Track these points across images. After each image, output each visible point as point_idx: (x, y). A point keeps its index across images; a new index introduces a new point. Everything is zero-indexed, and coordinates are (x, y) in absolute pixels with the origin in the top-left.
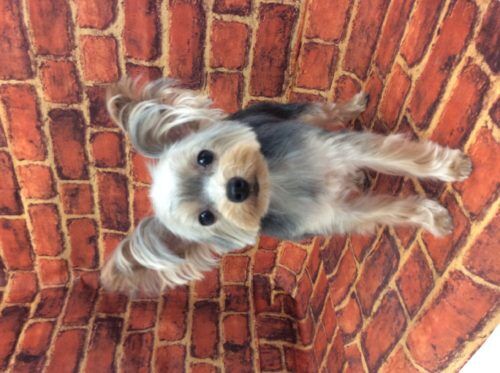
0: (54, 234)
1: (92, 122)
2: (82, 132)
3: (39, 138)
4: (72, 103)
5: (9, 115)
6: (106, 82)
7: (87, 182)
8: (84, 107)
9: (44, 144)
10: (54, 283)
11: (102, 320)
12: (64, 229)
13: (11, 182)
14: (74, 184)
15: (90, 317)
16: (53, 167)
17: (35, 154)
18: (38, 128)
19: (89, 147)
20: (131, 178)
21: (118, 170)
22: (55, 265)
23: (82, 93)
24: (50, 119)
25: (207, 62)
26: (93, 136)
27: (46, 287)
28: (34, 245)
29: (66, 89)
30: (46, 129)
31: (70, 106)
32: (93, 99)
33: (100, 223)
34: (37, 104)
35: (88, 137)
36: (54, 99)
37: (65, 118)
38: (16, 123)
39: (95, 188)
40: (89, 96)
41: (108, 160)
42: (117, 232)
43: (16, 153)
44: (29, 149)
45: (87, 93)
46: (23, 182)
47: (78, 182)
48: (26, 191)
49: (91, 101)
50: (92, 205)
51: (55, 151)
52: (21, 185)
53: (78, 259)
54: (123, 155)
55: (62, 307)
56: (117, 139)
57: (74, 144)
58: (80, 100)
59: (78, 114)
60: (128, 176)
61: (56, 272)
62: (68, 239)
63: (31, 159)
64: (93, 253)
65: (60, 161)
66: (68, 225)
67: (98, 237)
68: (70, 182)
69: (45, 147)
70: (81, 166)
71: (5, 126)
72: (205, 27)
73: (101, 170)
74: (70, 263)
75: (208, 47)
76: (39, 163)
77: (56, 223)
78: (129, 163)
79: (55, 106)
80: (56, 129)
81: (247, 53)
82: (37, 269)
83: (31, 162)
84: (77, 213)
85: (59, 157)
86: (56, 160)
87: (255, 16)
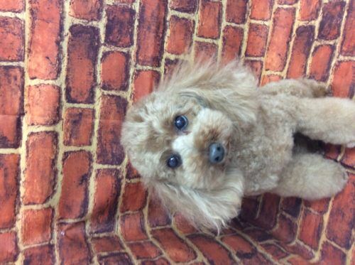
0: (48, 172)
1: (105, 41)
2: (96, 49)
3: (56, 53)
4: (92, 20)
5: (33, 26)
6: (123, 2)
7: (91, 106)
8: (101, 25)
9: (59, 60)
10: (36, 242)
11: (105, 257)
12: (59, 165)
13: (17, 106)
14: (80, 108)
15: (92, 257)
16: (64, 87)
17: (48, 72)
18: (58, 43)
19: (99, 67)
20: (130, 102)
21: (121, 93)
23: (102, 11)
24: (70, 34)
26: (105, 55)
27: (27, 247)
28: (22, 190)
29: (90, 5)
30: (65, 45)
31: (90, 23)
32: (111, 18)
33: (95, 158)
34: (62, 18)
35: (100, 56)
36: (77, 15)
37: (83, 35)
38: (38, 37)
39: (98, 114)
40: (108, 15)
41: (114, 82)
42: (110, 167)
43: (30, 70)
44: (44, 67)
45: (106, 11)
46: (29, 105)
47: (83, 106)
48: (30, 117)
49: (108, 20)
50: (91, 135)
51: (68, 70)
52: (26, 109)
53: (66, 207)
54: (127, 77)
55: (54, 258)
56: (124, 59)
57: (87, 62)
58: (99, 18)
59: (95, 31)
60: (128, 99)
63: (43, 77)
64: (82, 198)
65: (70, 81)
66: (63, 160)
67: (91, 174)
68: (76, 105)
69: (60, 63)
70: (89, 87)
71: (27, 38)
73: (106, 92)
74: (57, 214)
76: (51, 82)
77: (53, 157)
78: (131, 85)
79: (77, 21)
80: (73, 45)
82: (19, 225)
83: (42, 81)
85: (70, 77)
86: (67, 79)
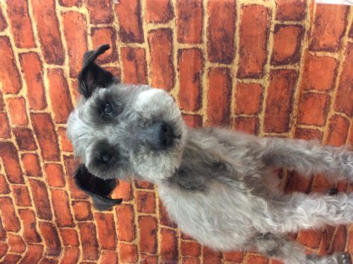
22: (129, 249)
25: (233, 111)
61: (129, 254)
62: (138, 230)
72: (231, 88)
75: (233, 100)
81: (261, 103)
84: (145, 212)
87: (267, 78)
